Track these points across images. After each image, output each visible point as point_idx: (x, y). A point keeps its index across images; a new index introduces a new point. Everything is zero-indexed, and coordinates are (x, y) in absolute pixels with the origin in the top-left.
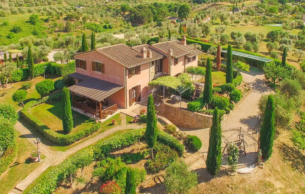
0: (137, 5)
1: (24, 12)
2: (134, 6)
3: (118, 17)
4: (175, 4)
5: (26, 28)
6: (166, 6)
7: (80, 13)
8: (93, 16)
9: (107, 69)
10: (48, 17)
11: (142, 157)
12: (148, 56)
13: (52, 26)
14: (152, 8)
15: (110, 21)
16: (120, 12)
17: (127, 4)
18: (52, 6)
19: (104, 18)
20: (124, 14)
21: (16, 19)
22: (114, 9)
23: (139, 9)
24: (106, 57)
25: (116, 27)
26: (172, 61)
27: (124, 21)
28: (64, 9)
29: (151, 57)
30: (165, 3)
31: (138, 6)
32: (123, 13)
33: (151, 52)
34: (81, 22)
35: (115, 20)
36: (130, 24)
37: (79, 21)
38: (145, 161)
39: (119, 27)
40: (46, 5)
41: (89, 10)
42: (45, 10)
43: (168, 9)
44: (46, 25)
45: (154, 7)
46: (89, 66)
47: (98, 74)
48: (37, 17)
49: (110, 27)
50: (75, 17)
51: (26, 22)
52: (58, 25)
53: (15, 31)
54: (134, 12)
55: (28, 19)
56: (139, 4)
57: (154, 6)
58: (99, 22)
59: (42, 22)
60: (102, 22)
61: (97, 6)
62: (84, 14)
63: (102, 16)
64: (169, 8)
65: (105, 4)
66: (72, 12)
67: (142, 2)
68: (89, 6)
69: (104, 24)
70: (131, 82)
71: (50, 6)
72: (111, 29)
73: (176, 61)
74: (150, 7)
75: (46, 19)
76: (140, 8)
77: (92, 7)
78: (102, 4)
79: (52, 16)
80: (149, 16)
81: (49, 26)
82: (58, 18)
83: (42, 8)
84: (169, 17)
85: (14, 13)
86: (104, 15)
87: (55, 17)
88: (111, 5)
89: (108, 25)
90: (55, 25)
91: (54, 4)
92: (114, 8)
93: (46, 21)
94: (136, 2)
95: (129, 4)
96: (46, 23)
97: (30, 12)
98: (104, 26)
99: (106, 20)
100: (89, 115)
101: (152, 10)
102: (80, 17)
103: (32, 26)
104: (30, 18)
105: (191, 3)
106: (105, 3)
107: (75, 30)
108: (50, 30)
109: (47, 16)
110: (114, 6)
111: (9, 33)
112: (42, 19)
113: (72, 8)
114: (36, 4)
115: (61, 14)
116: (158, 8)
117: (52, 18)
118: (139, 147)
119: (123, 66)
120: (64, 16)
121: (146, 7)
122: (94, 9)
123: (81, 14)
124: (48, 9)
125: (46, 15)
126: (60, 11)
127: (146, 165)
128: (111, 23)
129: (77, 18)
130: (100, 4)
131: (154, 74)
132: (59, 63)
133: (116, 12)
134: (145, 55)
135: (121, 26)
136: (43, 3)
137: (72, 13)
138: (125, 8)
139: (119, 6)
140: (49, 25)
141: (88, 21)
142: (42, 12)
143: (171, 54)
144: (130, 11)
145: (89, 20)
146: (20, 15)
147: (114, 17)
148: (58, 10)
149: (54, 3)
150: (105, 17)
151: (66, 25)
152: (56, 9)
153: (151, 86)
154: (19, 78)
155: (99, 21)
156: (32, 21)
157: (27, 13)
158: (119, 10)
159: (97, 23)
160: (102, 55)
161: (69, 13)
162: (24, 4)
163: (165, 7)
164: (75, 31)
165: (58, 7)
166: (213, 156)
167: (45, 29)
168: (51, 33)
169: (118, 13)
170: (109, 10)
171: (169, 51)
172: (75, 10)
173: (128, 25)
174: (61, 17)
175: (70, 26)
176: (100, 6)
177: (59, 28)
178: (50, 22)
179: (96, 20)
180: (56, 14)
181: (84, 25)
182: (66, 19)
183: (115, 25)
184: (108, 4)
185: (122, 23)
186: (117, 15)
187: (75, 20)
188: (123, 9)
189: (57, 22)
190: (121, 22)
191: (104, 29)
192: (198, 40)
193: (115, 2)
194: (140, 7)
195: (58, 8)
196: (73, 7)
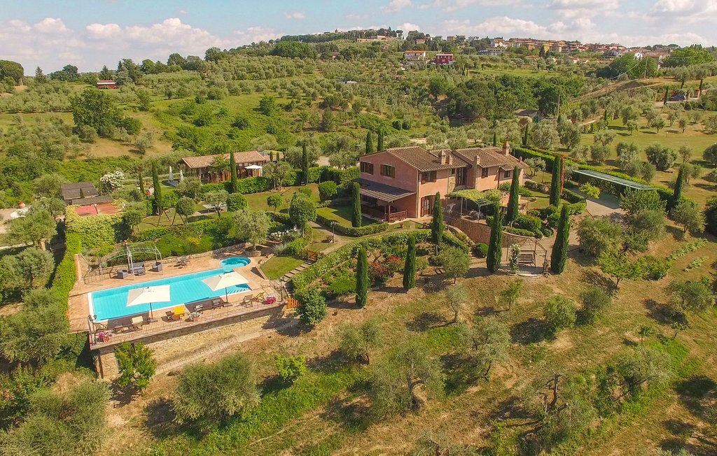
0: (465, 81)
1: (249, 90)
2: (458, 83)
3: (423, 106)
4: (551, 80)
5: (255, 120)
6: (528, 84)
7: (348, 95)
8: (373, 101)
9: (397, 173)
10: (290, 101)
11: (427, 253)
12: (447, 162)
13: (298, 118)
14: (495, 87)
15: (406, 114)
16: (427, 96)
17: (443, 77)
18: (295, 78)
19: (395, 106)
20: (436, 99)
21: (237, 105)
22: (415, 89)
23: (467, 90)
24: (397, 159)
25: (417, 126)
26: (479, 172)
27: (435, 114)
28: (318, 86)
29: (451, 163)
30: (529, 76)
31: (467, 83)
32: (434, 98)
33: (451, 158)
34: (350, 114)
35: (416, 112)
36: (446, 121)
37: (347, 111)
38: (429, 256)
39: (422, 127)
40: (283, 76)
41: (366, 88)
42: (283, 86)
43: (532, 92)
44: (287, 116)
45: (500, 86)
46: (377, 169)
47: (387, 180)
48: (273, 100)
49: (405, 127)
50: (339, 103)
51: (254, 109)
52: (309, 116)
53: (239, 124)
54: (457, 95)
55: (256, 104)
56: (469, 77)
57: (501, 83)
58: (385, 114)
59: (281, 110)
60: (390, 114)
61: (380, 81)
62: (355, 98)
63: (390, 102)
64: (535, 89)
65: (397, 76)
66: (332, 93)
67: (476, 73)
68: (364, 80)
69: (394, 119)
70: (425, 190)
71: (292, 79)
72: (407, 131)
73: (485, 173)
74: (490, 86)
75: (287, 104)
76: (471, 88)
77: (371, 81)
78: (392, 75)
79: (298, 98)
80: (487, 105)
81: (293, 119)
82: (309, 104)
83: (278, 82)
84: (520, 110)
85: (233, 92)
86: (395, 100)
87: (302, 102)
88: (409, 80)
89: (401, 122)
90: (304, 117)
91: (299, 74)
92: (416, 85)
93: (288, 108)
94: (463, 74)
95: (448, 79)
96: (288, 113)
97: (258, 90)
98: (393, 123)
99: (398, 110)
100: (375, 219)
101: (495, 93)
102: (349, 104)
103: (265, 117)
104: (261, 102)
105: (592, 77)
106: (398, 73)
107: (340, 128)
108: (295, 127)
109: (288, 98)
110: (416, 81)
111: (230, 128)
112: (281, 106)
113: (333, 83)
114: (266, 74)
115: (314, 95)
116: (509, 87)
117: (297, 102)
118: (425, 245)
119: (415, 170)
120: (319, 100)
121: (482, 85)
122: (375, 87)
123: (351, 97)
124: (289, 85)
125: (285, 96)
126: (312, 90)
127: (429, 259)
128: (408, 118)
129: (344, 105)
130: (387, 76)
131: (454, 186)
132: (336, 168)
133: (420, 94)
134: (443, 161)
135: (428, 124)
136: (278, 72)
137: (332, 95)
138: (438, 87)
139: (425, 81)
140: (293, 117)
141: (364, 112)
142: (279, 90)
143: (478, 163)
144: (448, 94)
145: (365, 109)
146: (242, 97)
147: (414, 105)
148: (307, 88)
149: (298, 72)
150: (396, 104)
151: (324, 118)
152: (304, 85)
153: (453, 198)
154: (292, 182)
155: (383, 113)
156: (264, 109)
157: (254, 93)
158: (426, 90)
159: (381, 117)
160: (393, 156)
161: (328, 95)
162: (247, 75)
163: (526, 85)
164: (340, 131)
165: (306, 82)
166: (492, 252)
167: (286, 123)
168: (297, 132)
169: (424, 97)
170: (404, 89)
171: (476, 158)
172: (338, 88)
173: (442, 124)
174: (313, 102)
175: (329, 120)
176: (387, 81)
177: (310, 123)
178: (294, 112)
179: (378, 111)
180: (304, 94)
181: (355, 120)
182: (322, 106)
183: (415, 123)
184: (403, 77)
185: (430, 118)
186: (420, 100)
187: (338, 108)
188: (435, 89)
189: (307, 110)
190: (428, 117)
191: (394, 129)
192: (548, 154)
193: (418, 72)
194: (470, 86)
195: (307, 84)
196: (334, 80)
